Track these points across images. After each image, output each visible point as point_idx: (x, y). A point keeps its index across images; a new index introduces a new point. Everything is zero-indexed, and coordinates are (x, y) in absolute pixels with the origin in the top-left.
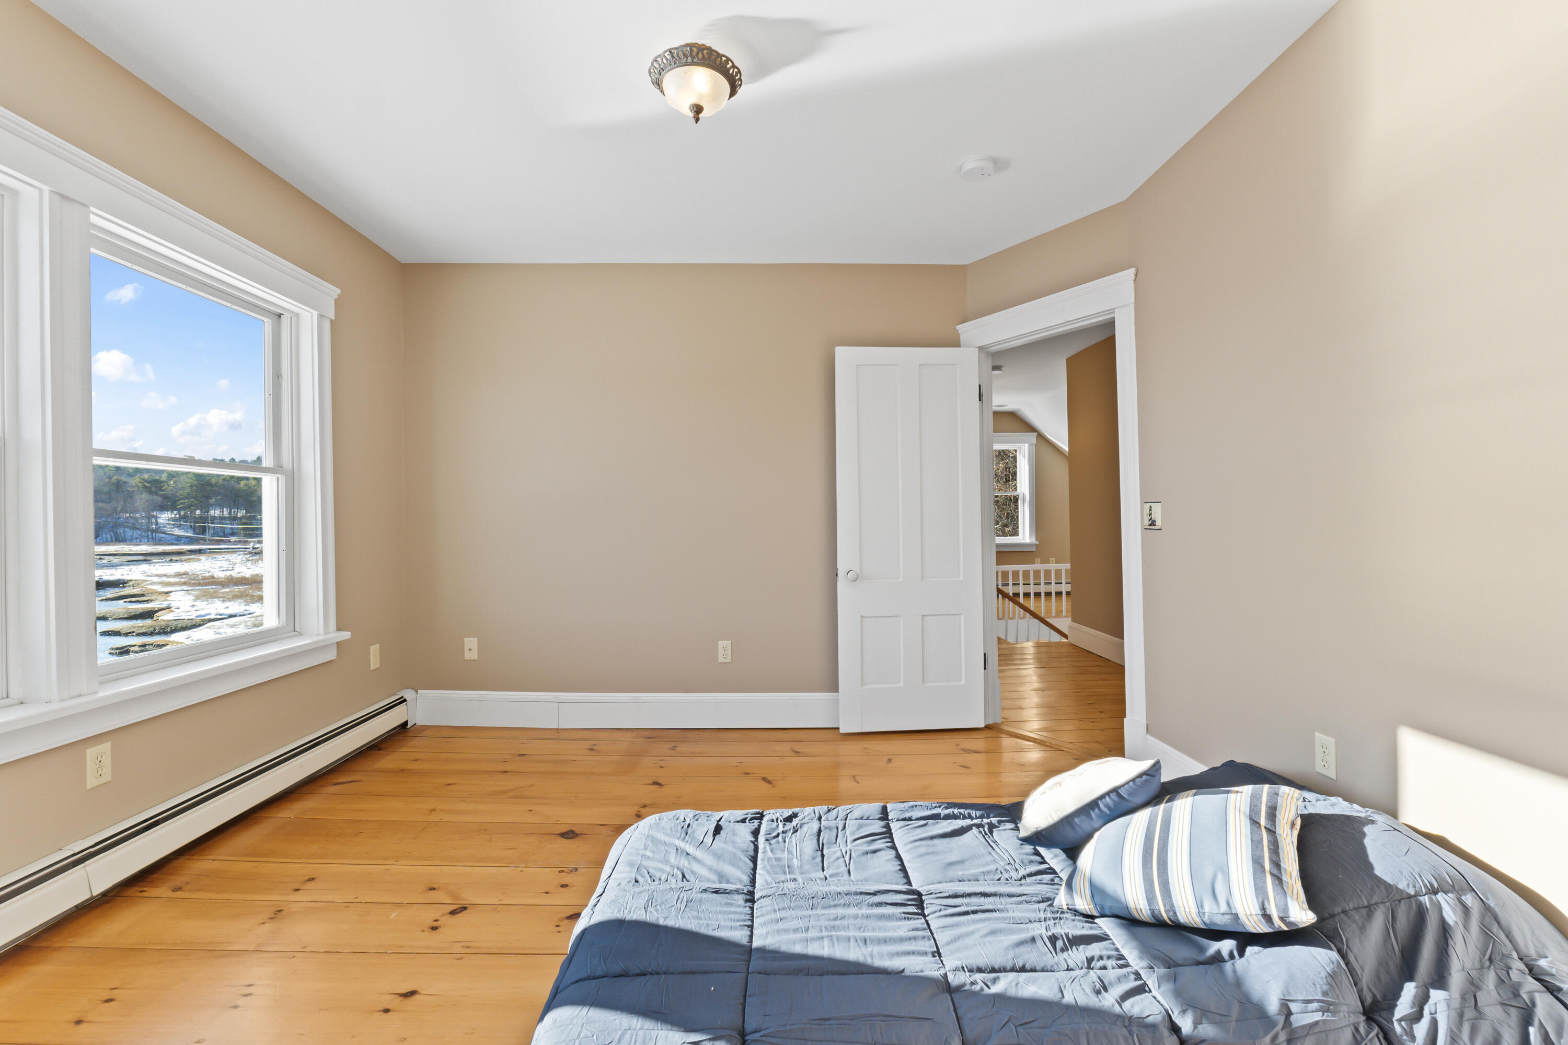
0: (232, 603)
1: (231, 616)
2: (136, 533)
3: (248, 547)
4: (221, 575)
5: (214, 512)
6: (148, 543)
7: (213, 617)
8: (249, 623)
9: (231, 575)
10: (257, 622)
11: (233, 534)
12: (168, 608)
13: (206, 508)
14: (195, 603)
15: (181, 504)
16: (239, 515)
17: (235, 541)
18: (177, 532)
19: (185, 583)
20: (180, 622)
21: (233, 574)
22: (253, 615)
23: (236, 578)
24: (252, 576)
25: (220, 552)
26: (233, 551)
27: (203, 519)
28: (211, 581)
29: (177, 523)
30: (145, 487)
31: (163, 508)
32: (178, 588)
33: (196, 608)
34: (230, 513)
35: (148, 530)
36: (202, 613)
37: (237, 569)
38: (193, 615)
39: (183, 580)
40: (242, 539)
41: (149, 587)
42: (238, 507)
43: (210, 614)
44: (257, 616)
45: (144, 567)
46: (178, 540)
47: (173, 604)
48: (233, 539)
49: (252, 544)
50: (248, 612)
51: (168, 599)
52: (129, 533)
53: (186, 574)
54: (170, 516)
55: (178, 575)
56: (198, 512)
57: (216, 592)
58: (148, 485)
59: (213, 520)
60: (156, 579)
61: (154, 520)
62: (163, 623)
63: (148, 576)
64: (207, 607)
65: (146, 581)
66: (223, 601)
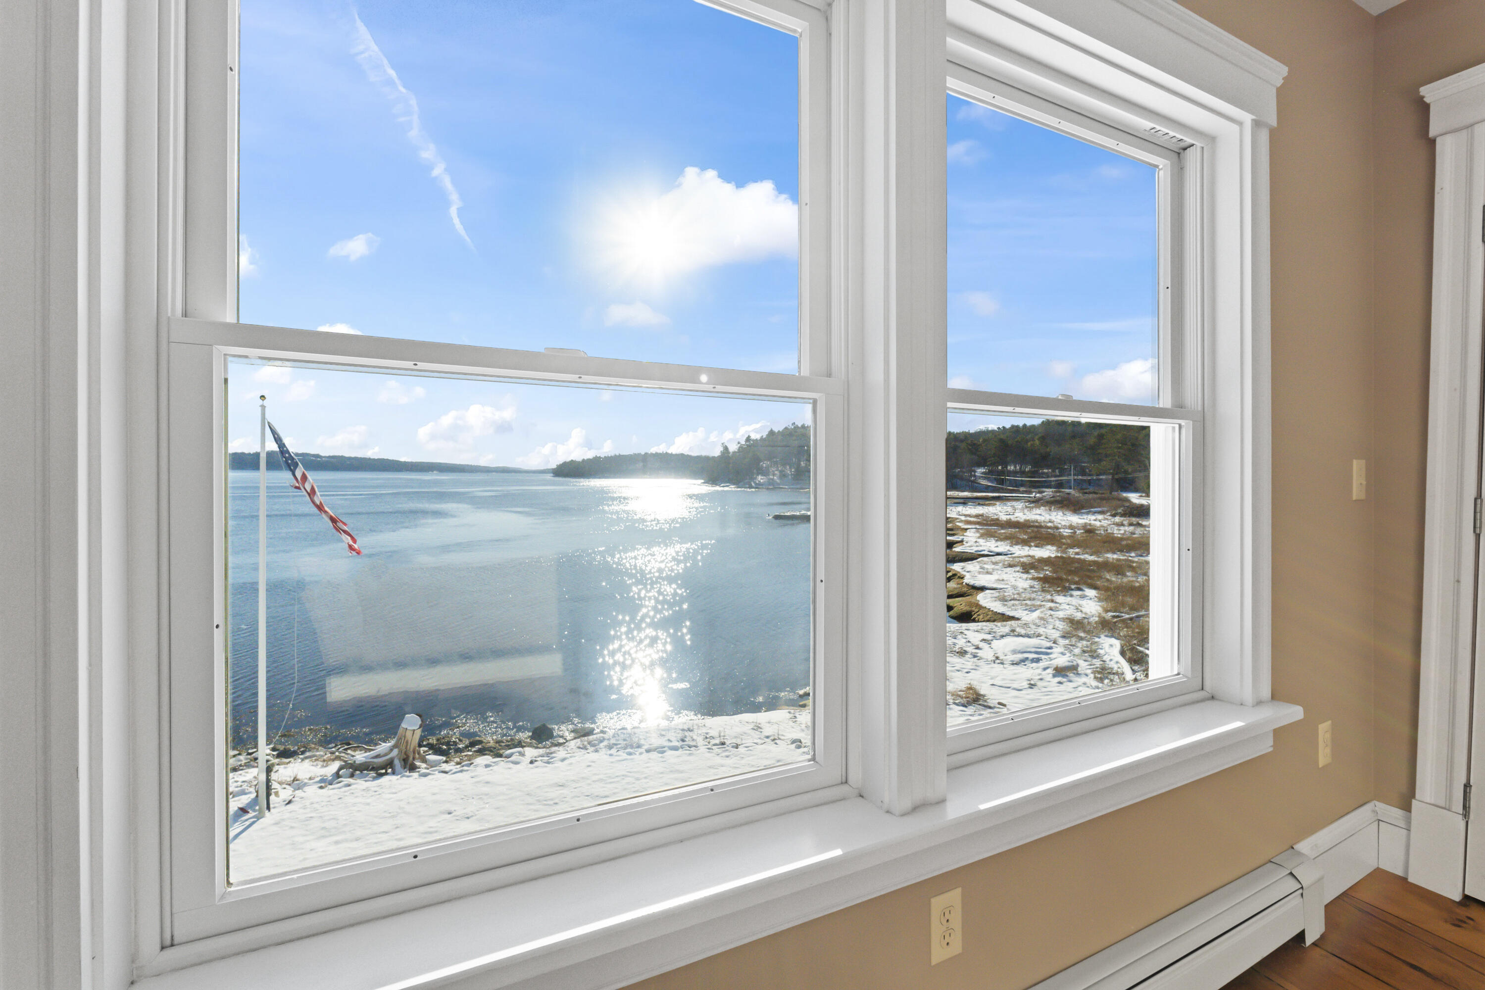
0: (1002, 543)
1: (998, 554)
2: (964, 483)
3: (1031, 496)
4: (1004, 518)
5: (1011, 468)
6: (969, 491)
7: (986, 553)
8: (1006, 563)
9: (1010, 519)
10: (1012, 563)
11: (1022, 485)
12: (962, 541)
13: (1005, 464)
14: (978, 540)
15: (989, 461)
16: (1027, 470)
17: (1023, 491)
18: (984, 482)
19: (978, 523)
20: (965, 554)
21: (1012, 518)
22: (1013, 555)
23: (1014, 522)
24: (1026, 521)
25: (1007, 499)
26: (1017, 499)
27: (1002, 473)
28: (997, 523)
29: (986, 476)
30: (969, 449)
31: (979, 465)
32: (973, 526)
33: (977, 544)
34: (1020, 468)
35: (969, 481)
36: (980, 548)
37: (1017, 515)
38: (973, 550)
39: (979, 520)
40: (1028, 489)
41: (958, 524)
42: (1027, 464)
43: (984, 550)
44: (1015, 557)
45: (960, 508)
46: (987, 489)
47: (966, 539)
48: (1022, 489)
49: (1034, 493)
50: (1010, 553)
51: (965, 534)
52: (959, 482)
53: (982, 515)
54: (983, 471)
55: (977, 516)
56: (1000, 468)
57: (996, 532)
58: (970, 447)
59: (1010, 473)
60: (963, 518)
61: (973, 473)
62: (955, 553)
63: (960, 515)
64: (985, 544)
65: (957, 519)
66: (997, 541)
